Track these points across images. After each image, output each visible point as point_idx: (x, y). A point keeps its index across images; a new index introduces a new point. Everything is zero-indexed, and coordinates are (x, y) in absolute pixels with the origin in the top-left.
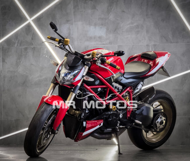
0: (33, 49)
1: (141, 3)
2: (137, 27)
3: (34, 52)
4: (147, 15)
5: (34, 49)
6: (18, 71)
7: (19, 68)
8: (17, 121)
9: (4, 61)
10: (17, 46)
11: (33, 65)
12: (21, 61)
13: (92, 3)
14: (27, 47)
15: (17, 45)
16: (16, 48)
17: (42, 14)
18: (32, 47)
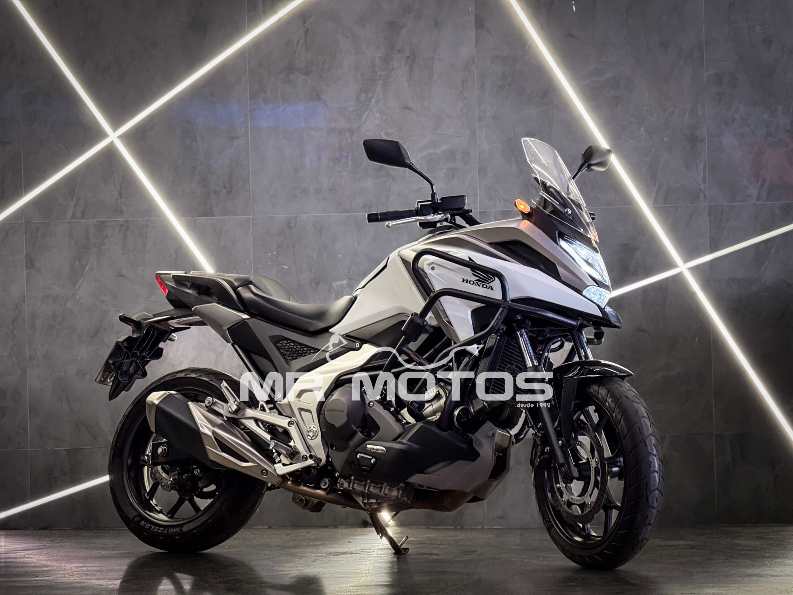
0: (122, 225)
1: (463, 82)
2: (451, 155)
3: (125, 236)
4: (480, 119)
5: (125, 227)
6: (78, 298)
7: (79, 287)
8: (73, 452)
9: (30, 263)
10: (72, 218)
11: (121, 276)
12: (86, 265)
13: (309, 81)
14: (105, 221)
15: (74, 214)
16: (69, 222)
17: (151, 118)
18: (121, 219)
